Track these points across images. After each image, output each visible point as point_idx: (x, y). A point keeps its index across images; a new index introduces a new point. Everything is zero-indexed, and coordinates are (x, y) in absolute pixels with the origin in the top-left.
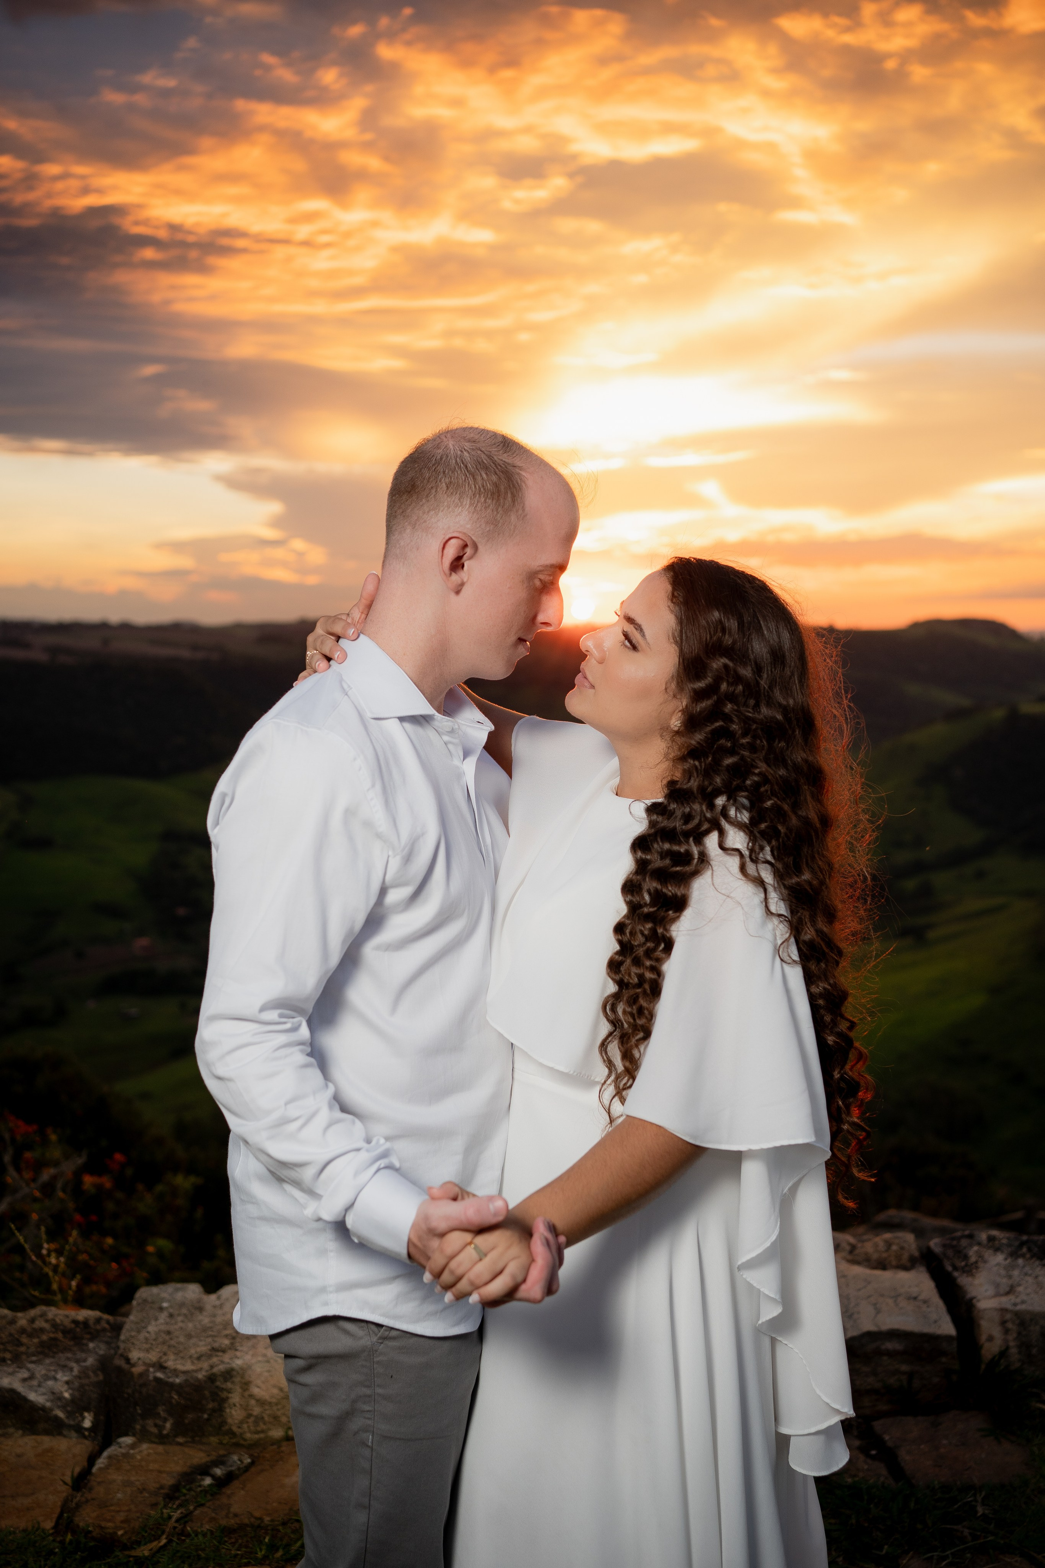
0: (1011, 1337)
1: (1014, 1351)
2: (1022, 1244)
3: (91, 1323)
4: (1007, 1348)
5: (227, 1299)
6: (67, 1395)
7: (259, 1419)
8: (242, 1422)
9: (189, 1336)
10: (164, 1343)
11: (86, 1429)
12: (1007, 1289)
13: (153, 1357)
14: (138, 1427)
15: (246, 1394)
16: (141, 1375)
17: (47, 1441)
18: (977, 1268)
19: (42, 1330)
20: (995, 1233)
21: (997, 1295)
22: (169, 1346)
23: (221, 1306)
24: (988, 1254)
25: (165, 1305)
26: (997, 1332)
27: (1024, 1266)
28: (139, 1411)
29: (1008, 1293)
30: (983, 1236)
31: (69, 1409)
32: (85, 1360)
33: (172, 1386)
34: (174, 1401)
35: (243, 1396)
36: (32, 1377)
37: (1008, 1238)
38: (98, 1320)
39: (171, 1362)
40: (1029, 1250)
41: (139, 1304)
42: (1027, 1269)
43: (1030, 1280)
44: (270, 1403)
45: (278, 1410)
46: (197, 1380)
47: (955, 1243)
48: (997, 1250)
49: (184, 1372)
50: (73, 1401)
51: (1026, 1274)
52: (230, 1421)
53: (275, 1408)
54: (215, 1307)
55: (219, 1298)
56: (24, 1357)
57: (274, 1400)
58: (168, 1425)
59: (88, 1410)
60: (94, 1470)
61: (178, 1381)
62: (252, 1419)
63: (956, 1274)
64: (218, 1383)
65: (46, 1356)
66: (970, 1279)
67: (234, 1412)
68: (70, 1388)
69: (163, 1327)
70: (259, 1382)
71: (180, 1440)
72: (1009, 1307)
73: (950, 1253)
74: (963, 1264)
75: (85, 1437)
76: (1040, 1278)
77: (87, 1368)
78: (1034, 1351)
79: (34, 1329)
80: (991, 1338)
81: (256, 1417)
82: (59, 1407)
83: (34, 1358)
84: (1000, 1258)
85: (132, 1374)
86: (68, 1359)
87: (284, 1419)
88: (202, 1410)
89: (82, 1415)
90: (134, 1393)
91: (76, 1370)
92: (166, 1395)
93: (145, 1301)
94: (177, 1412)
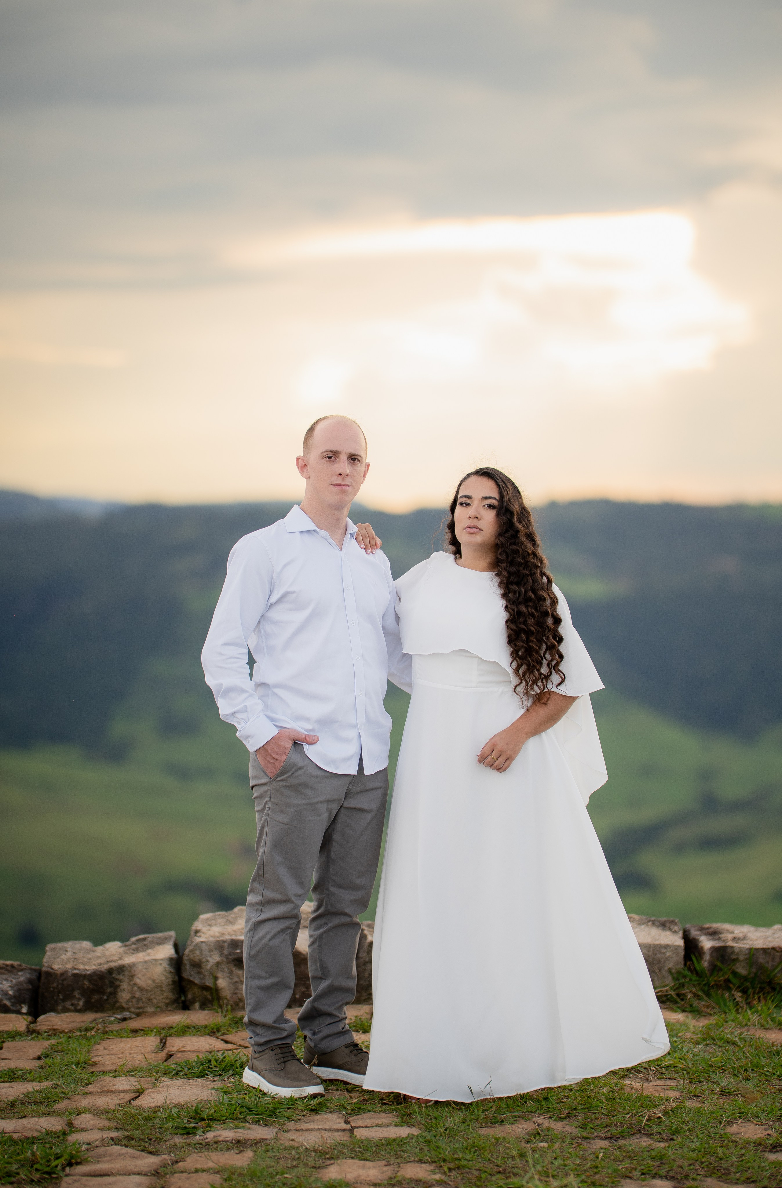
5: (111, 948)
6: (11, 993)
7: (139, 1000)
8: (128, 1001)
9: (90, 959)
10: (74, 961)
11: (23, 1012)
13: (69, 966)
14: (58, 1006)
15: (132, 983)
16: (62, 974)
17: (2, 1015)
22: (78, 963)
25: (68, 949)
28: (61, 997)
31: (13, 1000)
33: (84, 976)
34: (85, 986)
35: (129, 984)
39: (81, 967)
41: (51, 949)
44: (147, 990)
45: (151, 995)
46: (100, 973)
49: (91, 970)
50: (14, 997)
52: (121, 1000)
53: (149, 994)
55: (104, 948)
57: (149, 988)
58: (81, 1003)
59: (24, 1003)
60: (38, 1019)
61: (88, 973)
62: (134, 1000)
64: (114, 975)
67: (123, 995)
68: (12, 990)
69: (71, 957)
70: (140, 975)
71: (88, 1010)
77: (21, 981)
81: (138, 998)
82: (6, 999)
85: (56, 975)
86: (6, 977)
87: (155, 1001)
88: (103, 993)
89: (20, 1005)
90: (57, 985)
91: (14, 981)
92: (80, 983)
93: (55, 949)
94: (87, 993)
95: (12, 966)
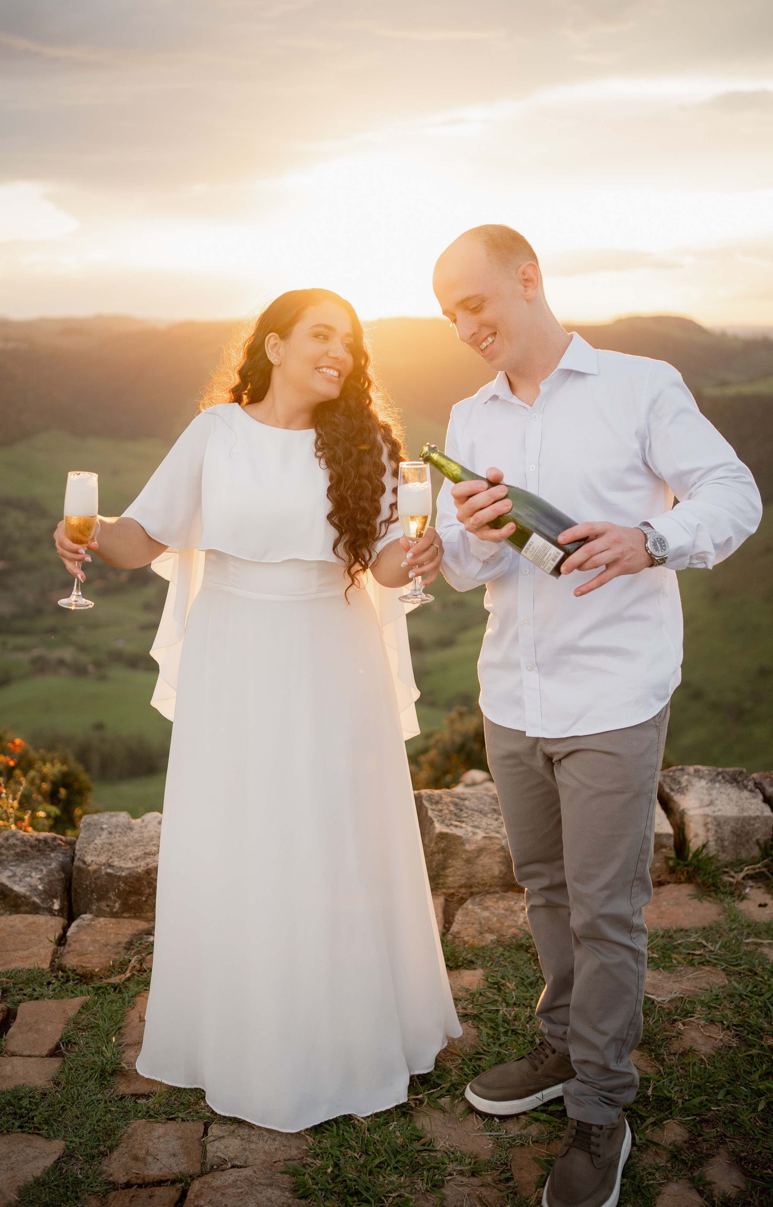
0: (710, 834)
1: (712, 844)
2: (718, 774)
3: (49, 840)
4: (708, 841)
5: (149, 822)
6: (40, 887)
9: (126, 846)
10: (109, 850)
11: (56, 910)
12: (708, 802)
13: (103, 859)
14: (94, 907)
16: (95, 872)
17: (30, 918)
18: (687, 789)
19: (15, 845)
20: (699, 767)
21: (701, 806)
22: (113, 853)
23: (146, 826)
24: (695, 781)
25: (104, 826)
26: (701, 831)
27: (720, 788)
28: (95, 897)
29: (709, 805)
30: (691, 769)
31: (43, 896)
32: (50, 865)
33: (119, 878)
34: (121, 889)
36: (14, 875)
37: (708, 770)
38: (54, 839)
39: (116, 863)
40: (723, 777)
41: (85, 826)
42: (722, 790)
43: (724, 796)
46: (138, 873)
47: (671, 774)
48: (701, 778)
49: (128, 869)
50: (45, 891)
51: (721, 793)
54: (141, 827)
55: (143, 821)
56: (6, 863)
58: (117, 905)
59: (56, 897)
60: (68, 934)
61: (124, 874)
63: (672, 794)
64: (150, 876)
65: (22, 862)
66: (682, 796)
68: (42, 883)
69: (106, 841)
71: (126, 915)
72: (710, 813)
73: (668, 780)
74: (678, 787)
75: (55, 915)
76: (731, 796)
77: (52, 869)
78: (726, 843)
79: (10, 845)
80: (696, 836)
82: (35, 895)
83: (13, 863)
84: (703, 783)
85: (89, 872)
86: (37, 864)
88: (141, 894)
89: (52, 901)
90: (90, 884)
91: (45, 870)
92: (115, 884)
93: (89, 824)
94: (123, 896)
95: (45, 841)
